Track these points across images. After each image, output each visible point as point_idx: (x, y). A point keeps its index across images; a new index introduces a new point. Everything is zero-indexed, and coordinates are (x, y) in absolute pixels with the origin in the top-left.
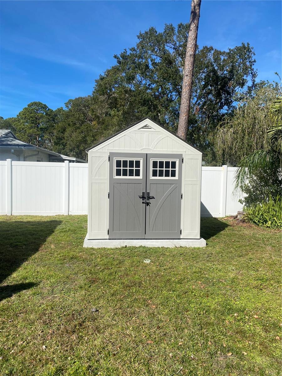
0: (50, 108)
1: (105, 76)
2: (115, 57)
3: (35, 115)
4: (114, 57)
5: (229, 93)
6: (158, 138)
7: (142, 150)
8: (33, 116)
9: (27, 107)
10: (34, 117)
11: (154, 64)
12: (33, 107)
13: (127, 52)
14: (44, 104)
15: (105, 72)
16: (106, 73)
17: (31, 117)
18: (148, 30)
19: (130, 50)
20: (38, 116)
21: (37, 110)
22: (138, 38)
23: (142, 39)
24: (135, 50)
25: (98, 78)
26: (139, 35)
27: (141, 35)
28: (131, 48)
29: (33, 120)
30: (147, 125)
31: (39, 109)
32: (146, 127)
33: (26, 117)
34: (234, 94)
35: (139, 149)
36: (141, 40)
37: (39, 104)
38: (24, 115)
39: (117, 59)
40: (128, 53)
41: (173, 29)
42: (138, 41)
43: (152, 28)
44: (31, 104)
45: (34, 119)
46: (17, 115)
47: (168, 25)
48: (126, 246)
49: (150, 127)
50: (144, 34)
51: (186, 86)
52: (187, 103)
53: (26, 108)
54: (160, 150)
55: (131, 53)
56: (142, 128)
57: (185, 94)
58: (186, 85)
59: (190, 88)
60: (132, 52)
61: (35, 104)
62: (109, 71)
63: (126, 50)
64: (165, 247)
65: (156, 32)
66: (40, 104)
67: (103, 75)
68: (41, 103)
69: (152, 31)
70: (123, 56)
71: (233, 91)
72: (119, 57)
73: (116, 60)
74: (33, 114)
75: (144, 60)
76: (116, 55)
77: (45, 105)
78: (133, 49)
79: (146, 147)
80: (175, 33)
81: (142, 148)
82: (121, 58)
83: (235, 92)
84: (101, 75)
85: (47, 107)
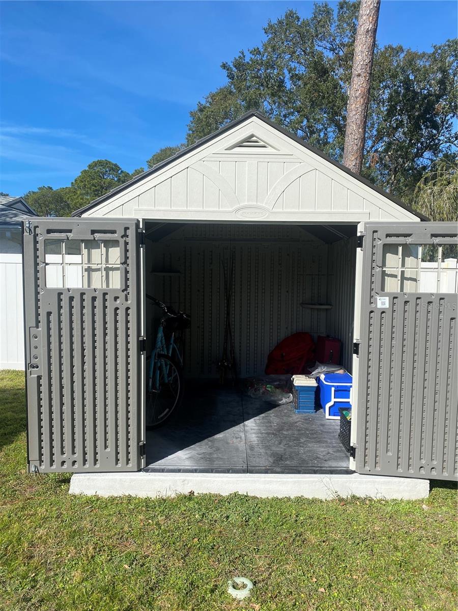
0: (124, 170)
1: (208, 105)
2: (224, 66)
3: (100, 181)
4: (221, 66)
5: (435, 126)
6: (285, 174)
7: (238, 210)
8: (96, 183)
9: (87, 169)
10: (98, 185)
11: (295, 77)
12: (97, 169)
13: (244, 56)
14: (115, 163)
15: (208, 98)
16: (210, 100)
17: (93, 185)
18: (284, 17)
19: (251, 53)
20: (104, 183)
21: (104, 174)
22: (265, 32)
23: (272, 34)
24: (259, 53)
25: (196, 108)
26: (266, 26)
27: (271, 27)
28: (251, 49)
29: (96, 190)
30: (252, 136)
31: (107, 171)
32: (249, 141)
33: (85, 185)
34: (444, 127)
35: (230, 209)
36: (270, 36)
37: (107, 164)
38: (83, 182)
39: (228, 70)
40: (247, 59)
41: (328, 12)
42: (265, 38)
43: (291, 12)
44: (94, 164)
45: (97, 188)
46: (72, 183)
47: (321, 5)
48: (192, 493)
49: (262, 143)
50: (276, 24)
51: (357, 97)
52: (359, 132)
53: (85, 170)
54: (293, 210)
55: (251, 58)
56: (240, 145)
57: (355, 115)
58: (357, 94)
59: (364, 100)
60: (253, 57)
61: (100, 163)
62: (213, 96)
63: (243, 53)
64: (306, 496)
65: (298, 19)
66: (107, 162)
67: (203, 102)
68: (110, 162)
69: (291, 16)
70: (239, 65)
71: (442, 122)
72: (232, 66)
73: (225, 72)
74: (96, 180)
75: (275, 71)
76: (225, 63)
77: (116, 165)
78: (256, 52)
79: (250, 203)
80: (333, 18)
81: (237, 206)
82: (234, 69)
83: (447, 123)
84: (200, 103)
85: (119, 167)
